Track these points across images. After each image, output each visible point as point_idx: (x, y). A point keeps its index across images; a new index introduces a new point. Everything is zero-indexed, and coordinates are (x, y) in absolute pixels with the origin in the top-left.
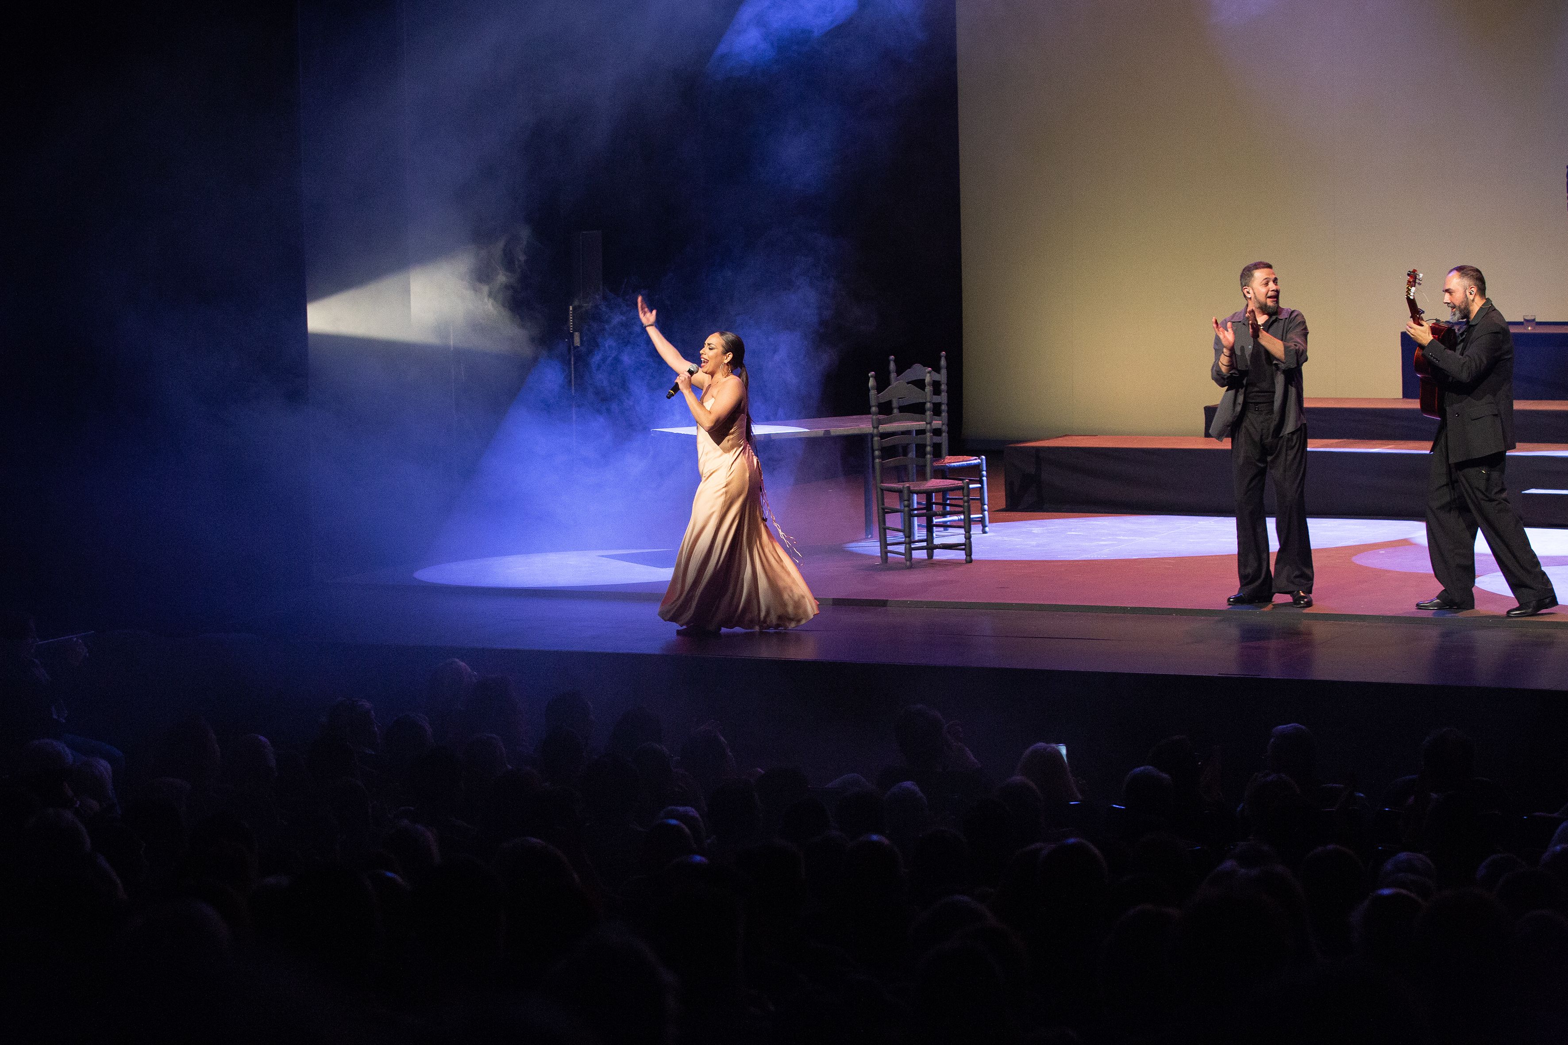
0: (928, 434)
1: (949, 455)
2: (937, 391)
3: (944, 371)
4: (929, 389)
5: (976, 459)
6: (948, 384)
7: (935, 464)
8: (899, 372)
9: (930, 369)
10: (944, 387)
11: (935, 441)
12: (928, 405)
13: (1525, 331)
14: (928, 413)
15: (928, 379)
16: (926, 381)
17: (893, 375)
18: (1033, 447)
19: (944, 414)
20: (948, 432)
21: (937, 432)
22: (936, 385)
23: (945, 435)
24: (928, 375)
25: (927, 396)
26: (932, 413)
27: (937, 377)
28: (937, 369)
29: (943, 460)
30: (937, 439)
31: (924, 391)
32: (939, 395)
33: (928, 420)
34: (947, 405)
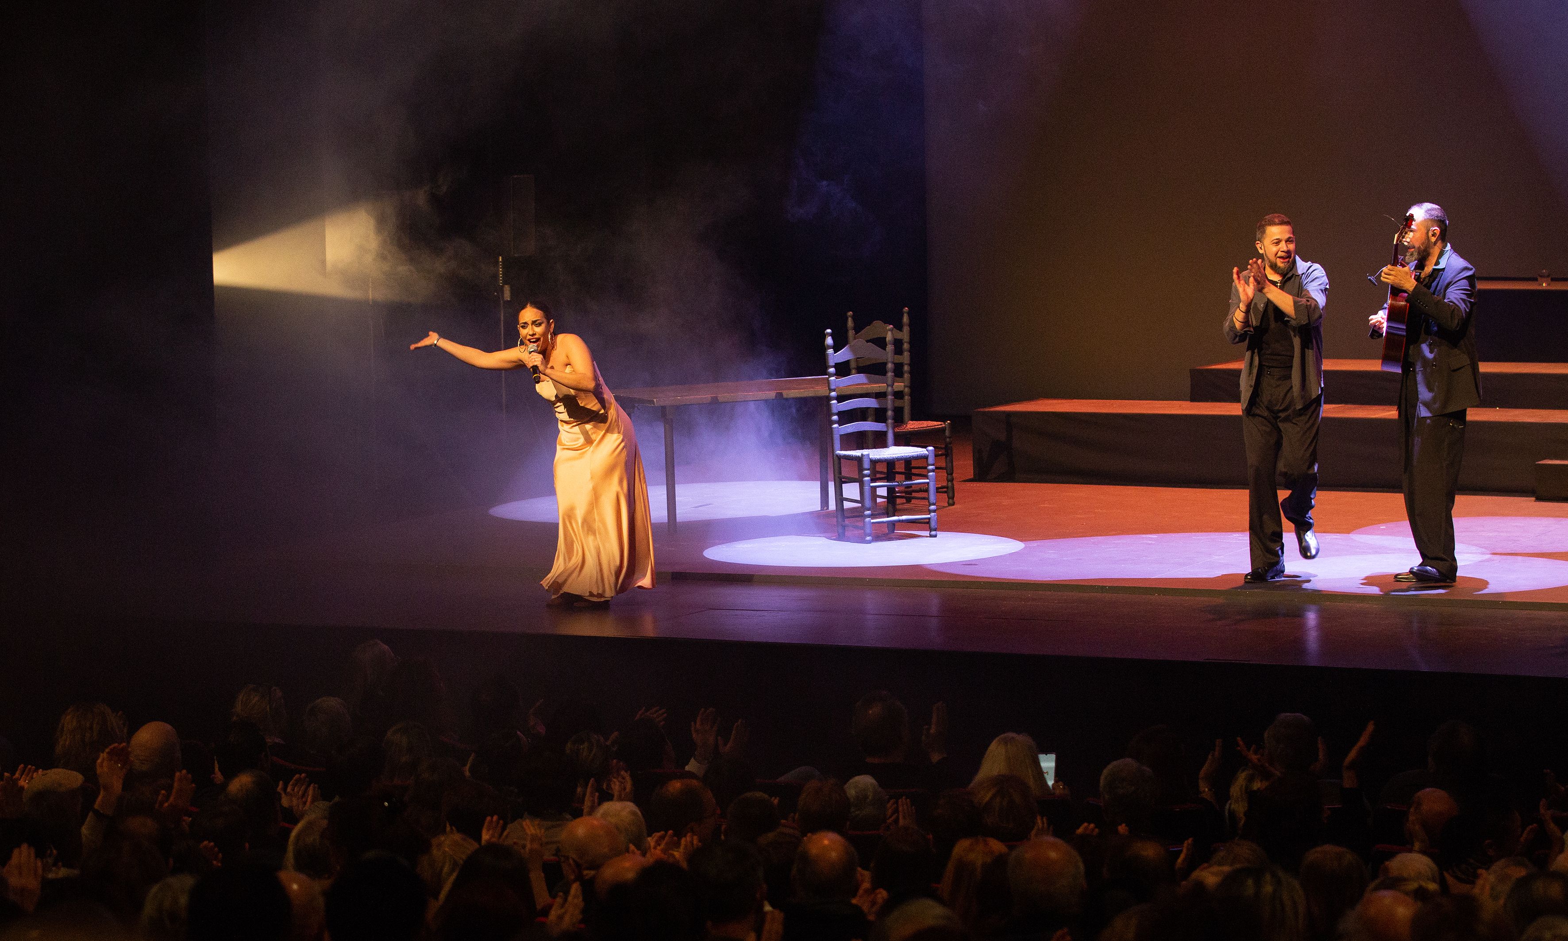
0: (890, 397)
1: (912, 420)
2: (898, 350)
3: (906, 329)
4: (890, 348)
5: (941, 425)
6: (910, 343)
7: (897, 430)
8: (858, 329)
9: (892, 326)
10: (906, 346)
11: (896, 405)
12: (890, 366)
13: (1539, 288)
14: (890, 374)
15: (889, 337)
16: (887, 339)
17: (851, 333)
18: (1004, 412)
19: (907, 376)
20: (911, 395)
21: (898, 395)
22: (898, 343)
23: (907, 398)
24: (890, 333)
25: (888, 355)
26: (893, 374)
27: (899, 335)
28: (899, 327)
29: (905, 426)
30: (899, 403)
31: (885, 350)
32: (901, 355)
33: (890, 381)
34: (910, 365)
